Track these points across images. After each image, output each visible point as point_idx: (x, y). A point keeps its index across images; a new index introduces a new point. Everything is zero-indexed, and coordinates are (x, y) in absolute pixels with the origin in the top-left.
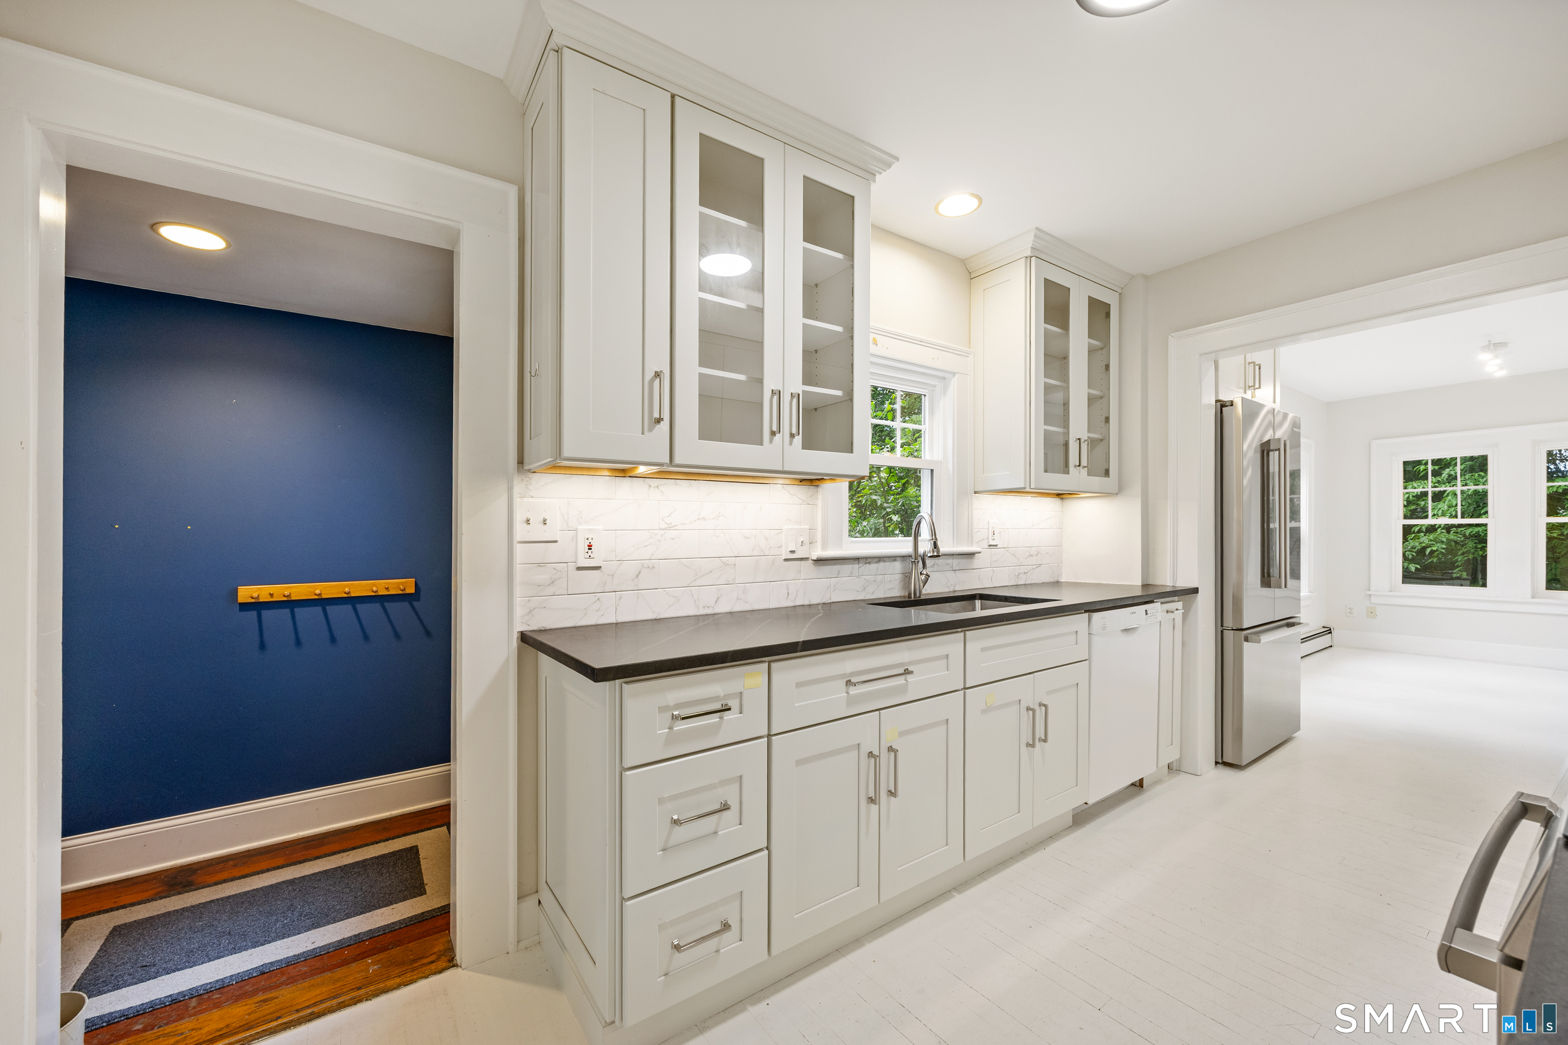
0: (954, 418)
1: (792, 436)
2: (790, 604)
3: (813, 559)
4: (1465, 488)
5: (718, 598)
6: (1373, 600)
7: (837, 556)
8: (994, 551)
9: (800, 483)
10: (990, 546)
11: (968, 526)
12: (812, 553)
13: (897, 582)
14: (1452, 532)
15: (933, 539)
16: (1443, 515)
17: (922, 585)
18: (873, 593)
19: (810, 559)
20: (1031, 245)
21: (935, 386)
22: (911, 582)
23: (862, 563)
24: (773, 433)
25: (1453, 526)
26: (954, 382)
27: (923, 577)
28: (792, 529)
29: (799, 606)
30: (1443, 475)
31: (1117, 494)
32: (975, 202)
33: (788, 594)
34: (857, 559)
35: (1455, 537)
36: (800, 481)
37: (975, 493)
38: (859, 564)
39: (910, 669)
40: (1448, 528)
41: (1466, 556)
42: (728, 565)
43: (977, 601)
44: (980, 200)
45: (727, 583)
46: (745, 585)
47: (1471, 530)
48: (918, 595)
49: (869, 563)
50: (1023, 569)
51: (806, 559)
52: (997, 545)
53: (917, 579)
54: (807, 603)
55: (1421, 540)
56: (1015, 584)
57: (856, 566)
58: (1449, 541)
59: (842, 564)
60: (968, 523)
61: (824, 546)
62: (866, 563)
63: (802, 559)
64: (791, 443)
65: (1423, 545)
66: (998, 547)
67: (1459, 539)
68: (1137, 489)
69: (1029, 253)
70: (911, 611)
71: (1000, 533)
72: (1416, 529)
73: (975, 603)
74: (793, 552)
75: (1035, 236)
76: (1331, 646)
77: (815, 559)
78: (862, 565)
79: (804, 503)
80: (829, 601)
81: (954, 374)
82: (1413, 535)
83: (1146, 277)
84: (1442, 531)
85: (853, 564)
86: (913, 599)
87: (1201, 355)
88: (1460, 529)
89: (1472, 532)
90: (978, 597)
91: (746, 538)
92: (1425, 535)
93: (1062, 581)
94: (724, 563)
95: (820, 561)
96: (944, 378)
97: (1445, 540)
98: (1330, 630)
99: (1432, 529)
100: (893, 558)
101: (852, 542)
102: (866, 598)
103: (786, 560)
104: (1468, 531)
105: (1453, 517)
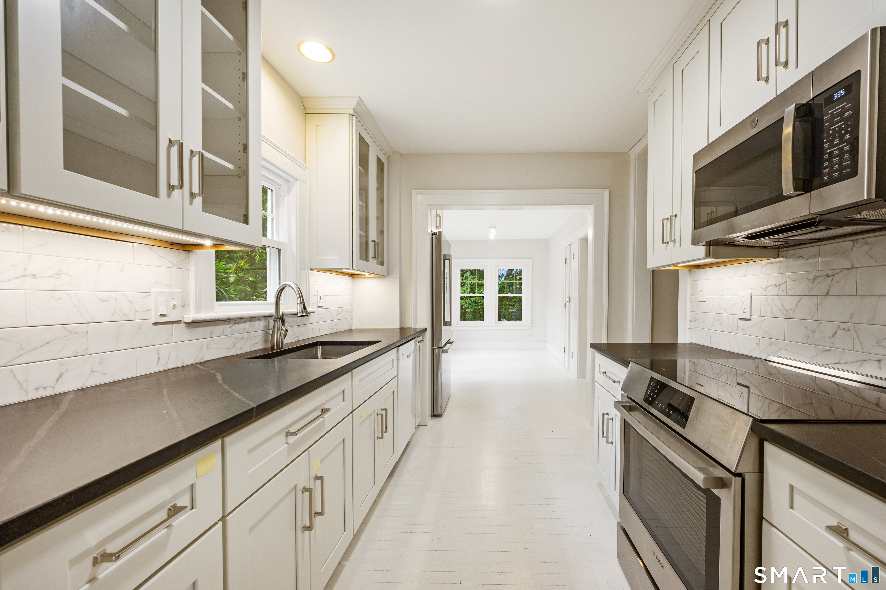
0: (296, 213)
1: (192, 195)
2: (161, 368)
3: (185, 321)
4: (471, 282)
5: (61, 375)
7: (212, 318)
8: (321, 311)
9: (171, 247)
10: (319, 307)
11: (307, 293)
12: (185, 316)
13: (260, 338)
15: (301, 303)
16: (465, 293)
17: (283, 338)
18: (241, 349)
19: (183, 322)
20: (354, 107)
21: (280, 185)
22: (274, 336)
23: (232, 324)
24: (171, 188)
25: (476, 297)
26: (297, 185)
27: (283, 332)
28: (162, 292)
29: (172, 369)
30: (464, 276)
31: (386, 276)
32: (329, 57)
33: (159, 358)
34: (227, 321)
36: (171, 245)
37: (311, 269)
38: (229, 324)
39: (326, 407)
42: (76, 333)
43: (318, 347)
44: (334, 56)
45: (75, 354)
46: (102, 355)
47: (480, 298)
48: (280, 346)
49: (238, 323)
50: (335, 322)
51: (179, 322)
52: (322, 307)
53: (279, 334)
54: (180, 365)
56: (331, 333)
57: (227, 326)
59: (215, 325)
60: (307, 291)
61: (198, 310)
62: (235, 324)
63: (173, 322)
64: (191, 203)
66: (323, 308)
68: (397, 274)
69: (352, 112)
70: (275, 361)
71: (323, 298)
73: (317, 348)
74: (164, 315)
75: (358, 102)
77: (190, 321)
78: (232, 325)
79: (174, 267)
80: (203, 360)
81: (297, 180)
83: (401, 155)
85: (224, 325)
86: (276, 351)
87: (428, 205)
88: (478, 298)
90: (319, 344)
91: (102, 301)
93: (353, 328)
94: (70, 332)
95: (194, 324)
96: (288, 181)
99: (465, 298)
100: (258, 318)
101: (220, 305)
102: (236, 354)
103: (155, 324)
104: (473, 299)
105: (467, 293)
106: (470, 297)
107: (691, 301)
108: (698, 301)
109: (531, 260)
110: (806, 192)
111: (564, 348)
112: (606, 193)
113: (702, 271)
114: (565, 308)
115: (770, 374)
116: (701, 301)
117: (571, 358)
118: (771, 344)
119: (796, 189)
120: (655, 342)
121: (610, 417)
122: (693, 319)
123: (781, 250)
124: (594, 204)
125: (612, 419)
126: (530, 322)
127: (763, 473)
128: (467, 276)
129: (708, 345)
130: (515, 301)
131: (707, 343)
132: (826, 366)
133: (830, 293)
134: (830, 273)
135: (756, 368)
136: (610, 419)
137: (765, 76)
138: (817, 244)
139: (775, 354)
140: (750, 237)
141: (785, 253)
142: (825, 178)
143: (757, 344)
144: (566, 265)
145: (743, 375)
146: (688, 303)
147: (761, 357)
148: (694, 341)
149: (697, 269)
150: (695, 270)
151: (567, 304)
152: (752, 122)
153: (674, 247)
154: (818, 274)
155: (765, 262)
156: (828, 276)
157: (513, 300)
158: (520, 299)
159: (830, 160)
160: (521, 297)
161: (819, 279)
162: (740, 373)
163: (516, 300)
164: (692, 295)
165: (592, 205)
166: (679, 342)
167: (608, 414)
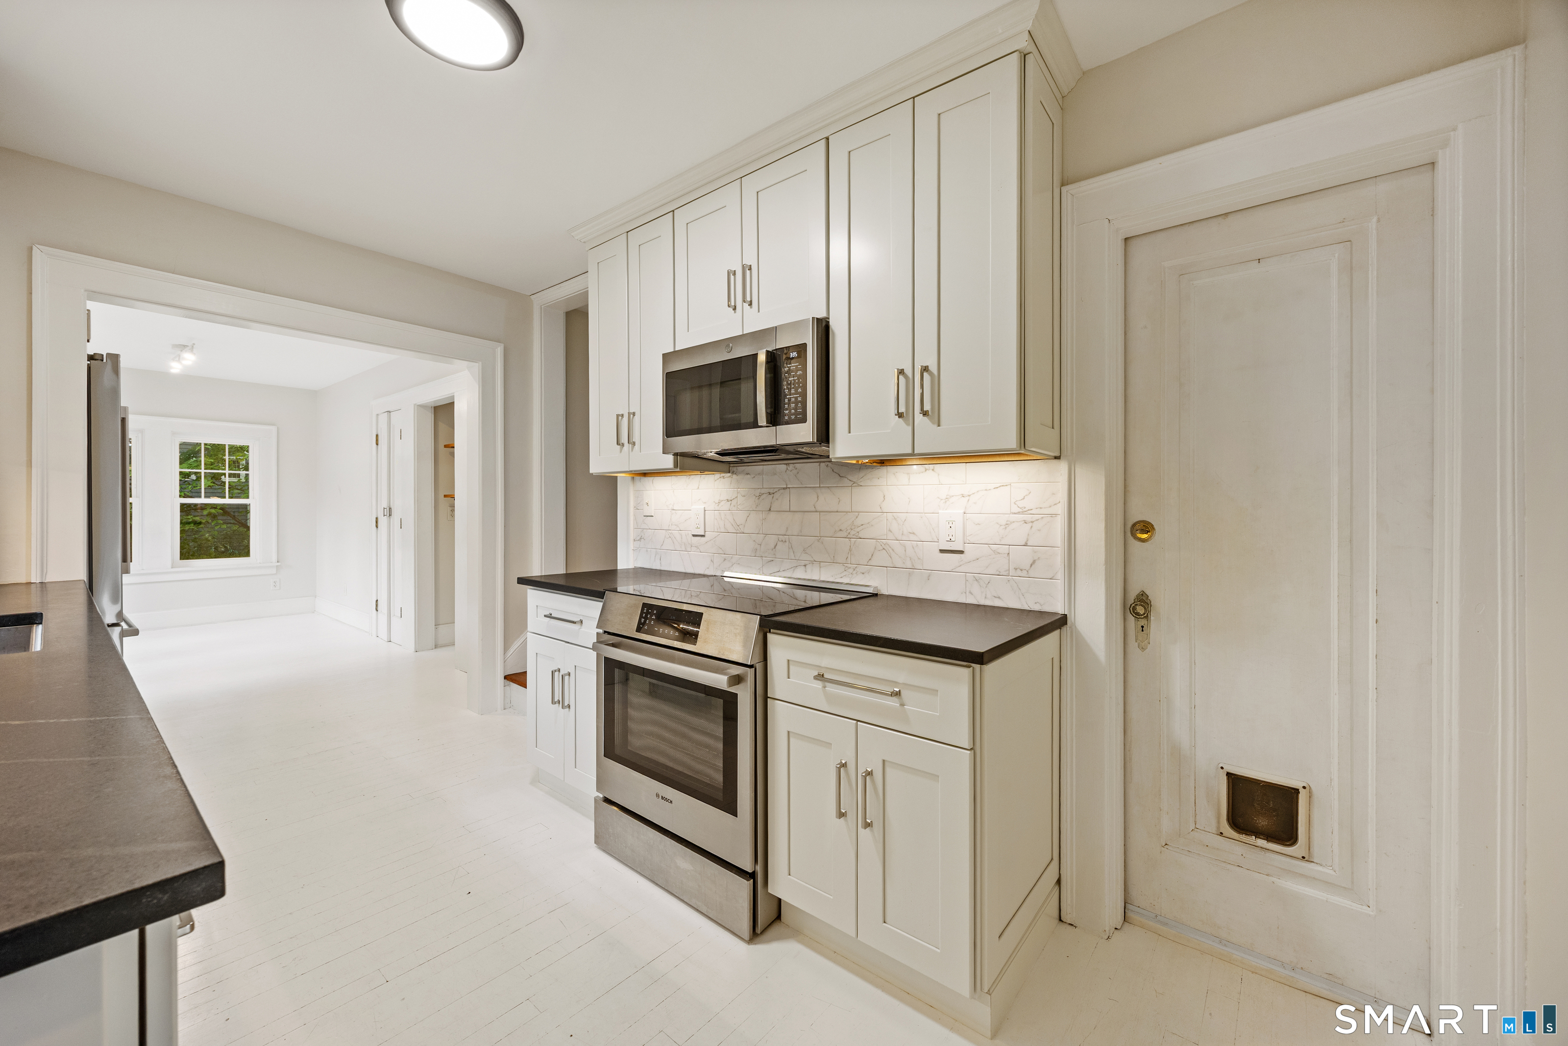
107: (634, 515)
108: (644, 516)
109: (274, 429)
110: (773, 426)
111: (375, 602)
112: (499, 348)
113: (648, 481)
114: (375, 528)
115: (725, 590)
116: (648, 516)
117: (395, 620)
118: (725, 560)
119: (767, 422)
120: (572, 570)
121: (562, 673)
122: (638, 538)
123: (731, 465)
124: (481, 363)
125: (569, 674)
126: (274, 558)
127: (767, 660)
129: (658, 568)
130: (228, 513)
131: (656, 566)
132: (771, 575)
133: (772, 510)
134: (771, 491)
135: (712, 586)
136: (565, 675)
137: (733, 305)
138: (763, 463)
139: (729, 570)
140: (722, 454)
141: (735, 469)
142: (786, 418)
143: (712, 561)
144: (377, 448)
145: (698, 595)
146: (632, 518)
147: (716, 575)
148: (639, 565)
149: (642, 477)
150: (639, 477)
151: (383, 521)
152: (727, 346)
153: (632, 450)
154: (763, 491)
155: (717, 475)
156: (770, 494)
157: (224, 512)
158: (244, 509)
159: (789, 404)
160: (248, 505)
161: (764, 496)
162: (696, 595)
163: (231, 511)
164: (636, 508)
165: (477, 364)
166: (619, 567)
167: (559, 670)
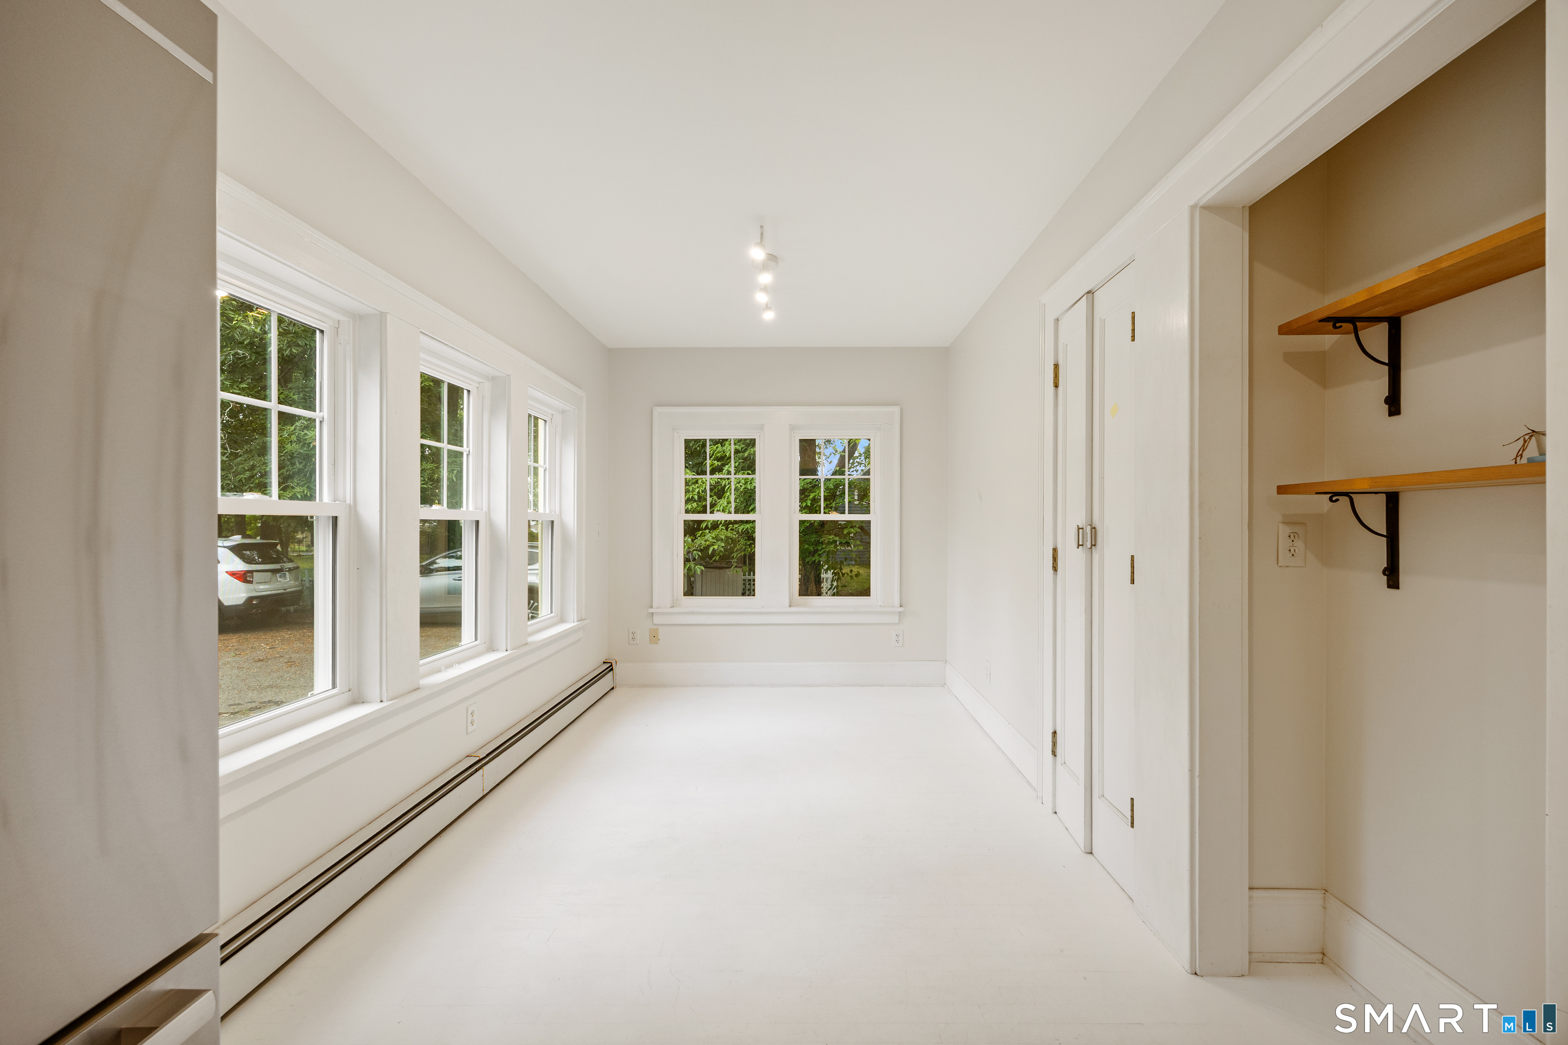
6: (657, 620)
14: (729, 529)
16: (724, 510)
25: (731, 522)
35: (731, 534)
40: (727, 524)
41: (739, 553)
47: (742, 527)
55: (706, 538)
58: (727, 538)
65: (707, 543)
67: (734, 536)
72: (704, 525)
76: (613, 688)
82: (701, 532)
84: (722, 527)
88: (736, 526)
89: (743, 529)
92: (709, 532)
97: (723, 537)
98: (611, 665)
99: (715, 525)
104: (741, 528)
105: (730, 513)
106: (736, 522)
109: (896, 410)
111: (1051, 734)
126: (897, 602)
128: (730, 469)
130: (849, 533)
157: (845, 532)
158: (864, 529)
160: (869, 522)
163: (852, 530)
